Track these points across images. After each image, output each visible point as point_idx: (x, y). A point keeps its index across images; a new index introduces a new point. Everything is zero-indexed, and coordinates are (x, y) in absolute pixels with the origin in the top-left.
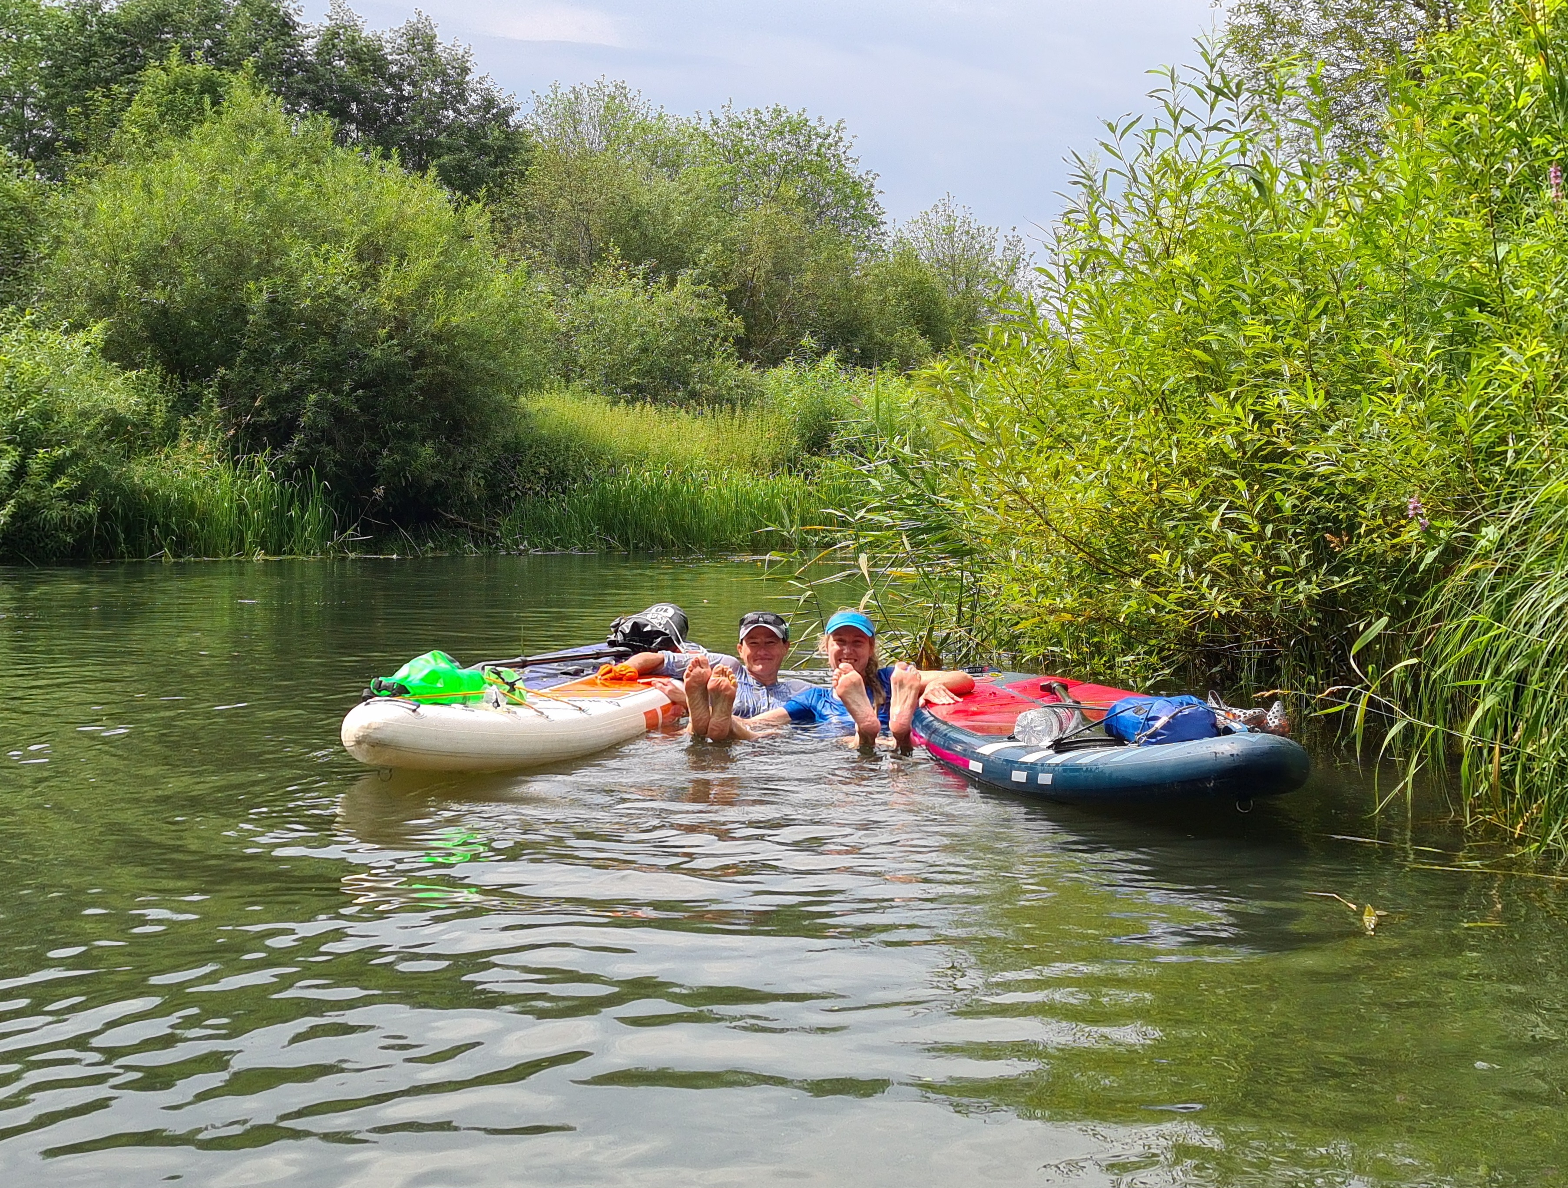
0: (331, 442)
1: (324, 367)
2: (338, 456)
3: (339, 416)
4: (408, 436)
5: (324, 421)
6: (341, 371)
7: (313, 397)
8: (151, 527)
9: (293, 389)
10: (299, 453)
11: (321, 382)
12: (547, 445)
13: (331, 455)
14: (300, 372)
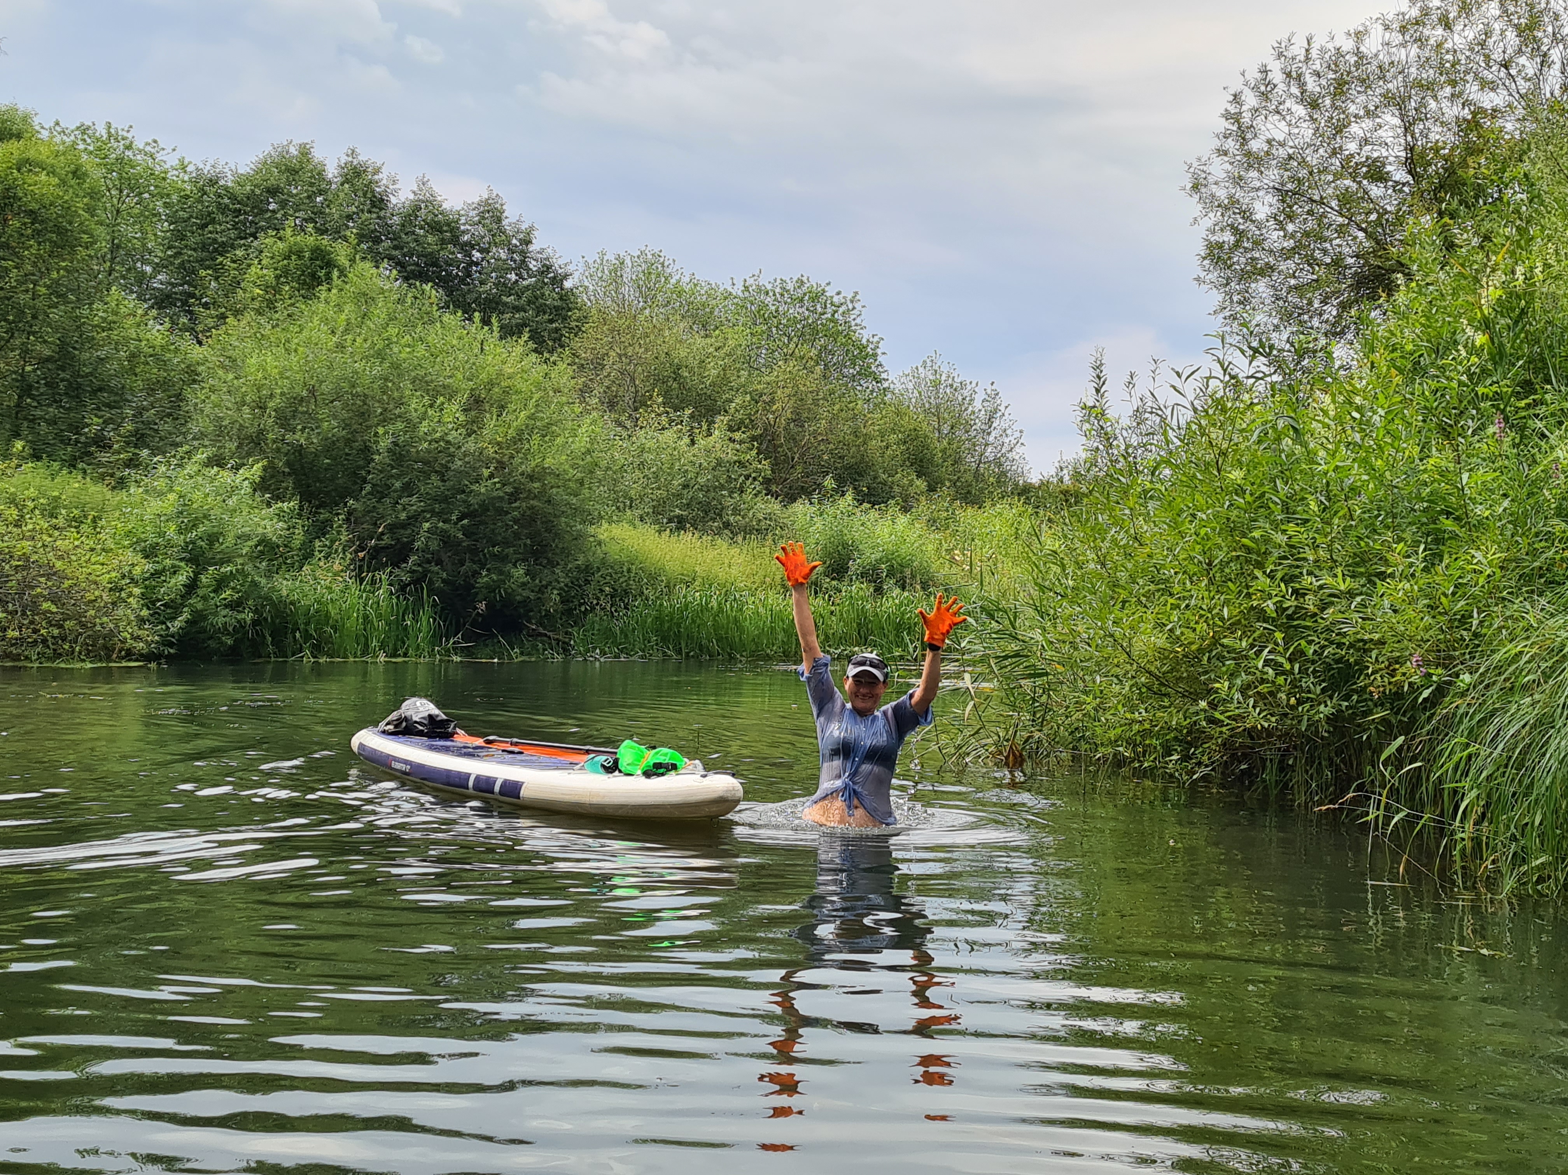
0: (439, 562)
1: (435, 500)
2: (445, 575)
3: (446, 540)
4: (503, 558)
5: (434, 545)
6: (449, 503)
7: (427, 525)
8: (293, 632)
9: (409, 518)
10: (412, 572)
11: (432, 512)
12: (612, 567)
13: (439, 575)
14: (414, 503)
